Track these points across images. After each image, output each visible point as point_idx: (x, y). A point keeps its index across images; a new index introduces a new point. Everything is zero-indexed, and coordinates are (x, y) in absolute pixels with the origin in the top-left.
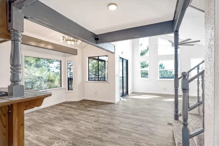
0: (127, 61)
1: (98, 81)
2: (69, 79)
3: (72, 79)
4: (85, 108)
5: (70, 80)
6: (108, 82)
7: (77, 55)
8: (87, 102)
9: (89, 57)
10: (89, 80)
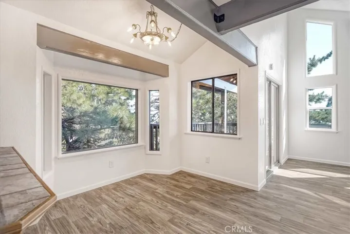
0: (278, 88)
1: (213, 132)
2: (153, 127)
3: (159, 128)
4: (184, 200)
5: (154, 129)
6: (238, 136)
7: (168, 76)
8: (189, 178)
9: (192, 82)
10: (192, 131)
